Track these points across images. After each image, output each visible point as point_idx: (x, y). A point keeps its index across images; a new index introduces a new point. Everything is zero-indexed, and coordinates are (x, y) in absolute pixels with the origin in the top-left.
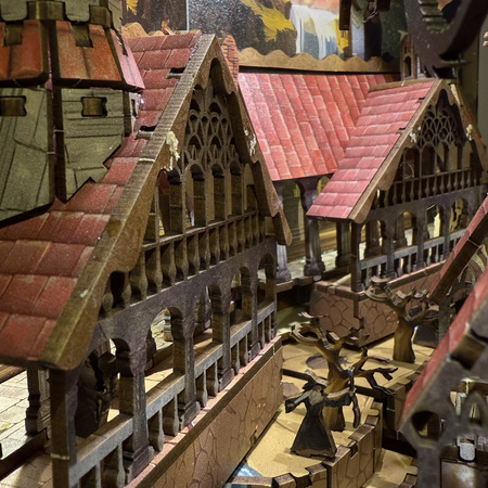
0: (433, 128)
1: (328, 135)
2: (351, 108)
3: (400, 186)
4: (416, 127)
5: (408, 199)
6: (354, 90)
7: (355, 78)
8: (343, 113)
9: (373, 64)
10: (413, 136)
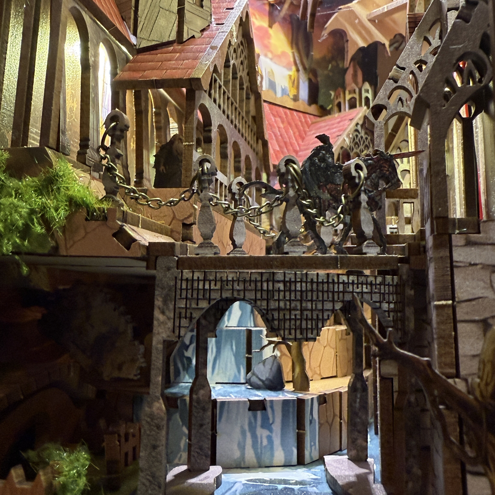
1: (285, 143)
2: (299, 131)
4: (349, 134)
6: (301, 121)
7: (301, 115)
8: (294, 133)
9: (313, 109)
10: (347, 140)
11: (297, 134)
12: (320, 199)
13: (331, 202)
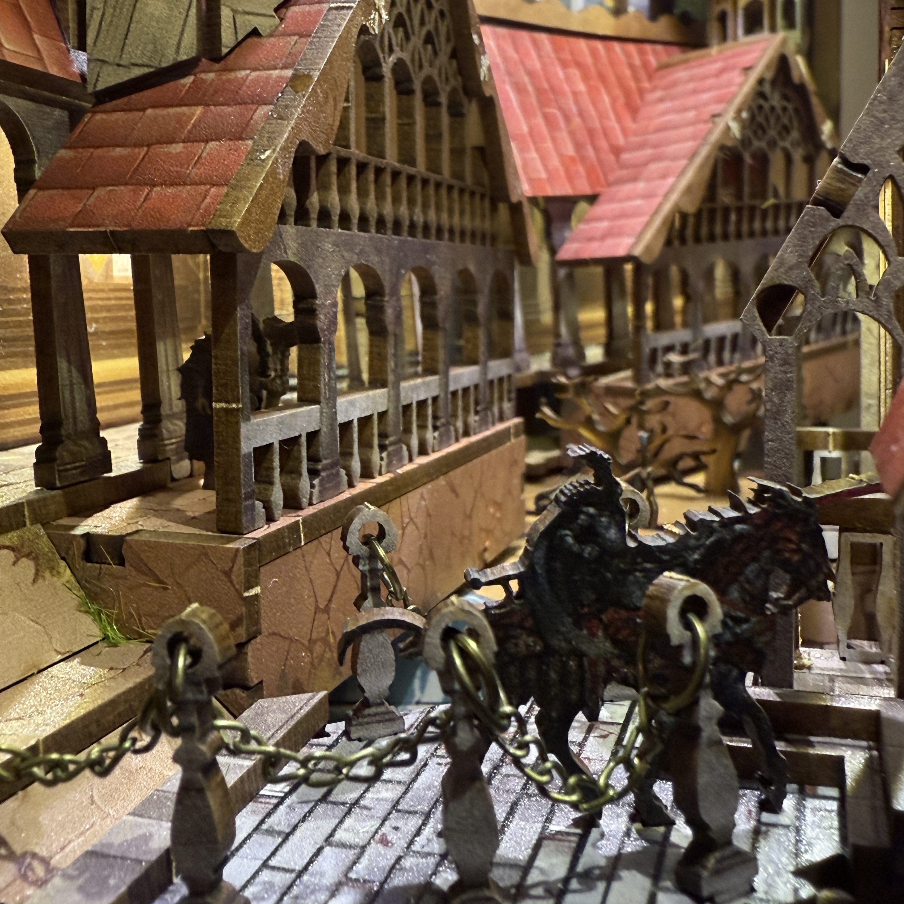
0: (767, 119)
1: (591, 132)
2: (627, 93)
3: (712, 212)
4: (739, 112)
5: (726, 237)
6: (631, 66)
8: (614, 101)
9: (661, 27)
10: (736, 129)
11: (621, 100)
12: (580, 655)
13: (616, 663)
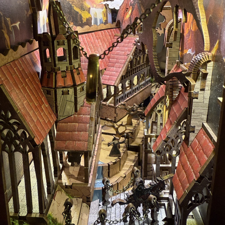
4: (133, 54)
6: (110, 35)
10: (132, 57)
